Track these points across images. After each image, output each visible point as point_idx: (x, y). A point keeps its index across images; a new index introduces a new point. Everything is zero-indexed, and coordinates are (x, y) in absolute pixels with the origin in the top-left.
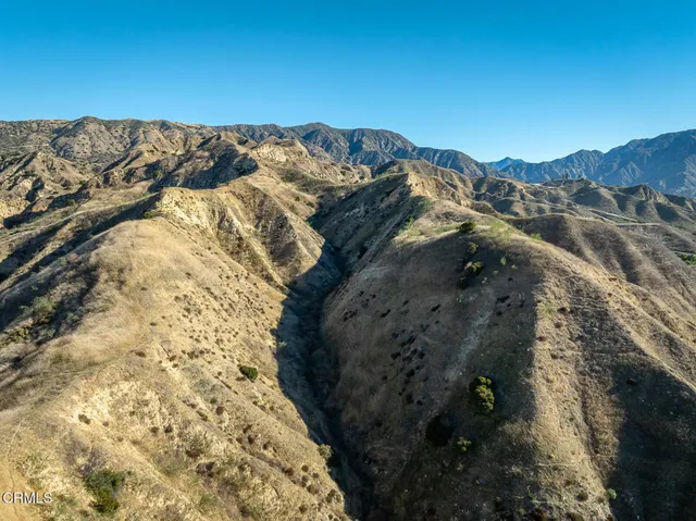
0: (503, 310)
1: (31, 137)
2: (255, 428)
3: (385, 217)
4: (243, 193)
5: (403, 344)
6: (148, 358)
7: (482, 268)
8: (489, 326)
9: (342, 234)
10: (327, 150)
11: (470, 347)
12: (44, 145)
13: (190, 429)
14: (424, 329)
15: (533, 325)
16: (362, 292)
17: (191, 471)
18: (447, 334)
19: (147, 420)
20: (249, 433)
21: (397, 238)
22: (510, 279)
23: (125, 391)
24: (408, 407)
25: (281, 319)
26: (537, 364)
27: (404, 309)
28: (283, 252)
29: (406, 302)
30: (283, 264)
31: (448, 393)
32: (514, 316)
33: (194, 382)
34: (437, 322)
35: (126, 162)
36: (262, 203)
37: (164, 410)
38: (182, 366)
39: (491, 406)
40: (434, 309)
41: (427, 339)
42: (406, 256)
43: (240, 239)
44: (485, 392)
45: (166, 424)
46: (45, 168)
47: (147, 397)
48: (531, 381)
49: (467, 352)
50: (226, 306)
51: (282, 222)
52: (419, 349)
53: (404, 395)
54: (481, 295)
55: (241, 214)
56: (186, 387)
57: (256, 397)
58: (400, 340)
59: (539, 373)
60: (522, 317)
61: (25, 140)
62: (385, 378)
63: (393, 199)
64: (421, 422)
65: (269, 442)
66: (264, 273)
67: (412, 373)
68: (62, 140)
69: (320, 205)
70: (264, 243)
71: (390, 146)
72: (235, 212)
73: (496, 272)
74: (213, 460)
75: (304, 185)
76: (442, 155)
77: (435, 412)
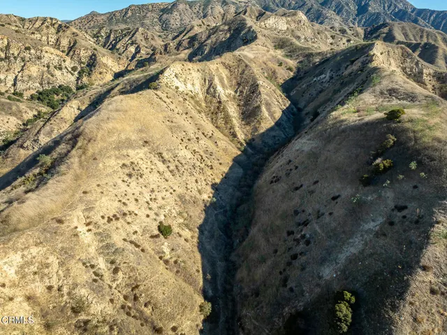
0: (396, 220)
1: (148, 15)
2: (142, 288)
3: (344, 85)
4: (231, 63)
5: (299, 224)
6: (66, 224)
7: (390, 167)
8: (377, 235)
9: (307, 96)
10: (338, 14)
11: (353, 250)
12: (155, 20)
13: (76, 291)
14: (319, 215)
15: (421, 249)
16: (290, 161)
17: (70, 325)
18: (336, 228)
19: (46, 279)
20: (136, 291)
21: (334, 113)
22: (415, 187)
23: (34, 254)
24: (281, 289)
25: (227, 174)
26: (409, 298)
27: (312, 188)
28: (250, 114)
29: (316, 182)
30: (248, 124)
31: (318, 290)
32: (404, 231)
33: (101, 245)
34: (331, 214)
35: (184, 34)
36: (243, 71)
37: (60, 272)
38: (94, 230)
39: (345, 328)
40: (334, 198)
41: (317, 228)
42: (333, 134)
43: (220, 102)
44: (344, 310)
45: (60, 284)
46: (143, 39)
47: (49, 261)
48: (395, 316)
49: (348, 254)
50: (172, 168)
51: (255, 88)
52: (308, 236)
53: (282, 276)
54: (380, 197)
55: (226, 81)
56: (92, 250)
57: (164, 252)
58: (298, 218)
59: (408, 308)
60: (413, 235)
61: (145, 17)
62: (276, 251)
63: (355, 67)
64: (287, 309)
65: (149, 302)
66: (232, 130)
67: (295, 257)
68: (165, 16)
69: (299, 69)
70: (239, 105)
71: (392, 8)
72: (221, 80)
73: (401, 177)
74: (90, 318)
75: (290, 52)
76: (437, 15)
77: (300, 305)
